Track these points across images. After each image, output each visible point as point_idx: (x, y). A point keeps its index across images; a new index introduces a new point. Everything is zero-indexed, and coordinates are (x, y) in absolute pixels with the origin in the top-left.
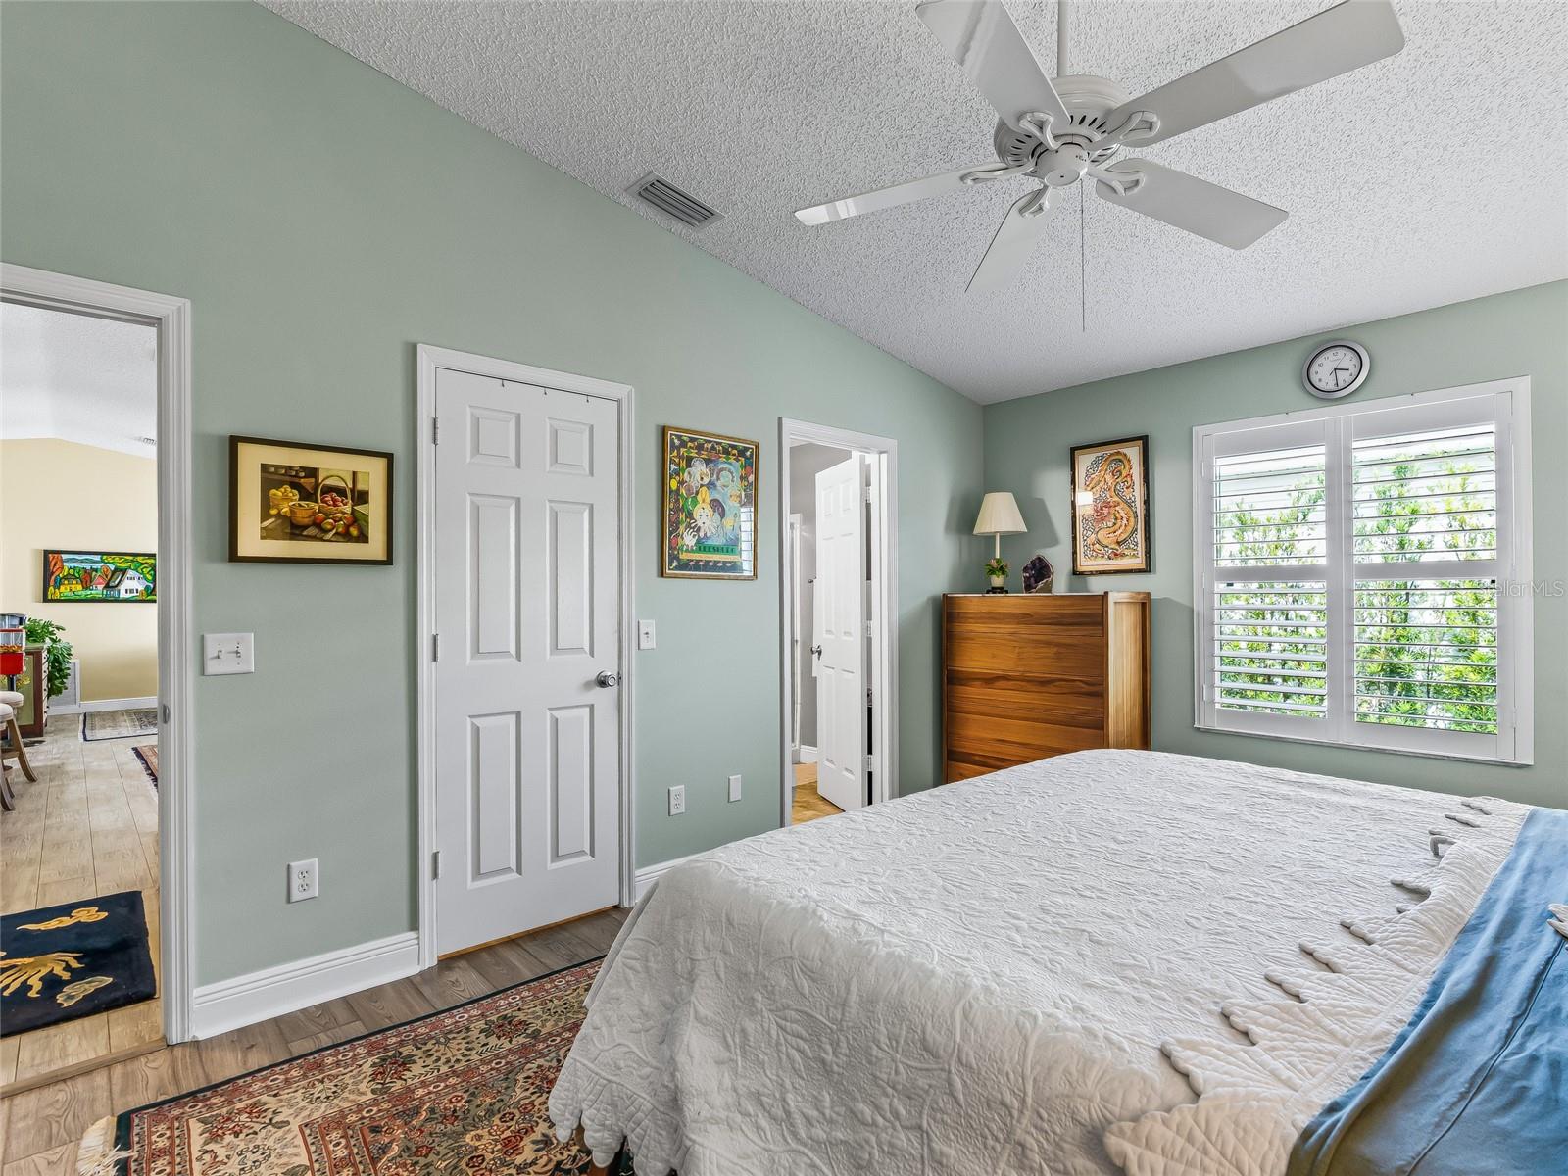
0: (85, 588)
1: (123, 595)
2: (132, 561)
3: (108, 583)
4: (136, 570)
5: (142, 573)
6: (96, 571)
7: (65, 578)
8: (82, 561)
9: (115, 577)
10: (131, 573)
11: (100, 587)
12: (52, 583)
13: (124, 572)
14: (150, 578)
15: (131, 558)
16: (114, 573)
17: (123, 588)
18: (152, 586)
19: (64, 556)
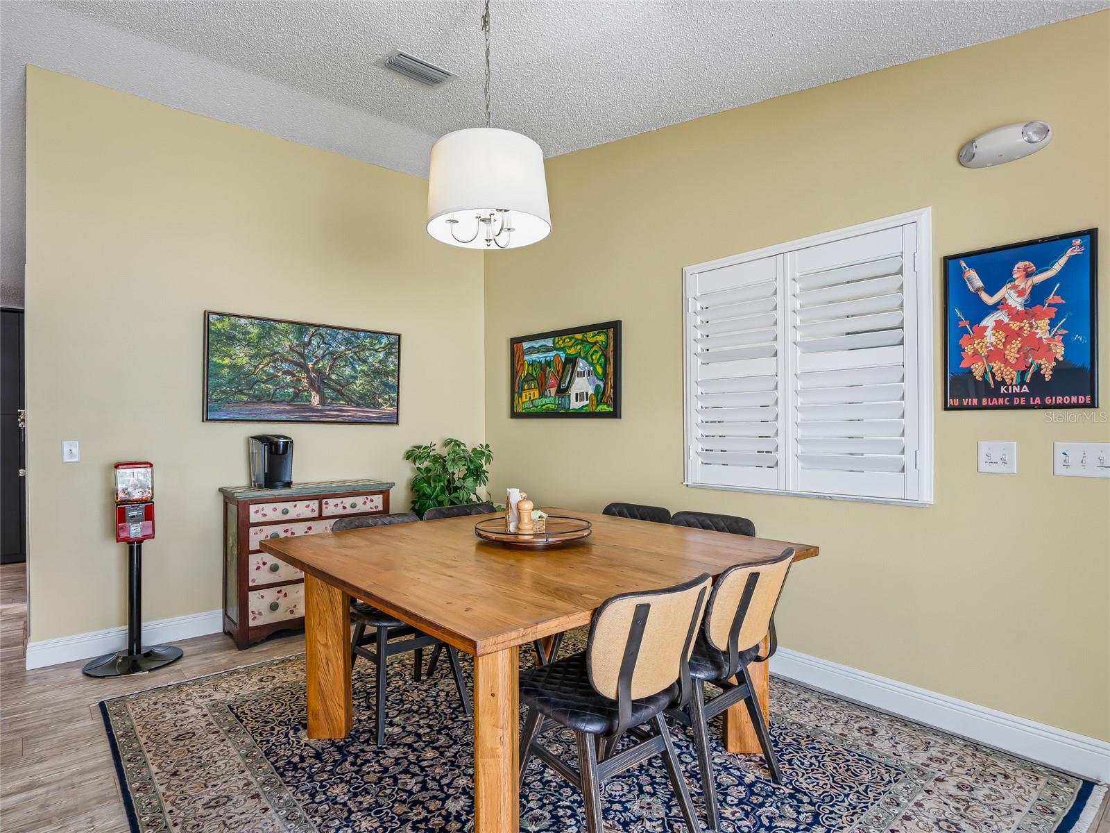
0: (542, 395)
1: (575, 405)
2: (583, 341)
3: (559, 385)
4: (585, 358)
5: (592, 364)
6: (548, 364)
7: (526, 380)
8: (538, 350)
9: (565, 374)
10: (582, 365)
11: (553, 391)
12: (516, 390)
13: (571, 361)
14: (600, 370)
15: (579, 336)
16: (564, 365)
17: (573, 391)
18: (601, 384)
19: (526, 345)
